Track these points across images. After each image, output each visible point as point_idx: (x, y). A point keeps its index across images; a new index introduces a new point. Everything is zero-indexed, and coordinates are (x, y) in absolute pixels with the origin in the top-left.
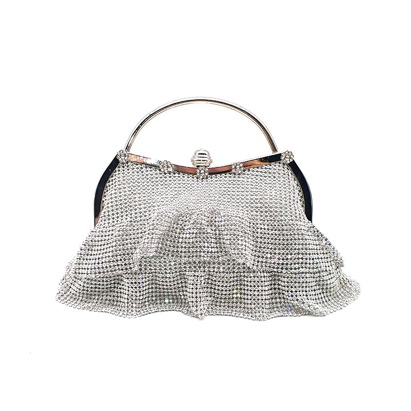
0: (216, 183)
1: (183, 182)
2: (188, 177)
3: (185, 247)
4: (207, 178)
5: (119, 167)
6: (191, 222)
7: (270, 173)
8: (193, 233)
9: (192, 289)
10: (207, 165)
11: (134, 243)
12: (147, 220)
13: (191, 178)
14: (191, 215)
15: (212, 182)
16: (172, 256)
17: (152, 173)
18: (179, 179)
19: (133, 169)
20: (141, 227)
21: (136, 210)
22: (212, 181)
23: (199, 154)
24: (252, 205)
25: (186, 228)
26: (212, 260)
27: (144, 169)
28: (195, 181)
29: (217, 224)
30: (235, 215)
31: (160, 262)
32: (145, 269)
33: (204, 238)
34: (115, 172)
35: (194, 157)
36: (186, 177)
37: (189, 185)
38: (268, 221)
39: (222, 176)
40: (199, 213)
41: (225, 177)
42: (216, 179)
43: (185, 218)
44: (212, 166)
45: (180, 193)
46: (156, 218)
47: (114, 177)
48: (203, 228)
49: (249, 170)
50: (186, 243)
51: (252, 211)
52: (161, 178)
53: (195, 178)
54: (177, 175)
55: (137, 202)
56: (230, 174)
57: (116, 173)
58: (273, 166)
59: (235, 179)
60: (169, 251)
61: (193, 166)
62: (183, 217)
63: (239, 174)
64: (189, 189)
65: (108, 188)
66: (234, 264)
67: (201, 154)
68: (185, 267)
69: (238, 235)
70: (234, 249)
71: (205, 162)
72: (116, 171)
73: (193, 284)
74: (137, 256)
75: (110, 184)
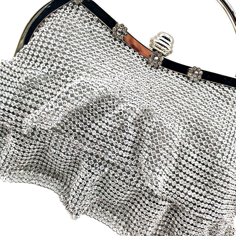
0: (165, 78)
1: (131, 60)
2: (138, 57)
3: (95, 136)
4: (157, 68)
5: (68, 6)
6: (116, 112)
7: (225, 97)
8: (111, 126)
9: (81, 183)
10: (165, 53)
11: (37, 102)
12: (67, 82)
13: (140, 59)
14: (119, 102)
15: (161, 76)
16: (76, 138)
17: (101, 30)
18: (128, 53)
19: (81, 15)
20: (55, 86)
21: (60, 63)
22: (161, 74)
23: (163, 37)
24: (192, 124)
25: (106, 115)
26: (118, 164)
27: (94, 22)
28: (144, 65)
29: (144, 127)
30: (169, 128)
31: (58, 137)
32: (39, 136)
33: (121, 136)
34: (60, 9)
35: (156, 37)
36: (136, 56)
37: (135, 67)
38: (200, 150)
39: (174, 74)
40: (131, 105)
41: (178, 77)
42: (166, 74)
43: (111, 102)
44: (170, 58)
45: (121, 69)
46: (75, 87)
47: (57, 14)
48: (126, 124)
49: (205, 83)
50: (97, 132)
51: (189, 131)
52: (108, 41)
53: (145, 62)
54: (127, 48)
55: (65, 55)
56: (184, 76)
57: (61, 11)
58: (231, 90)
59: (186, 84)
60: (74, 131)
61: (149, 47)
62: (110, 100)
63: (193, 81)
64: (132, 70)
65: (46, 23)
66: (139, 179)
67: (166, 38)
68: (84, 156)
69: (162, 154)
70: (149, 168)
71: (165, 49)
72: (62, 8)
73: (83, 179)
74: (28, 121)
75: (49, 20)
